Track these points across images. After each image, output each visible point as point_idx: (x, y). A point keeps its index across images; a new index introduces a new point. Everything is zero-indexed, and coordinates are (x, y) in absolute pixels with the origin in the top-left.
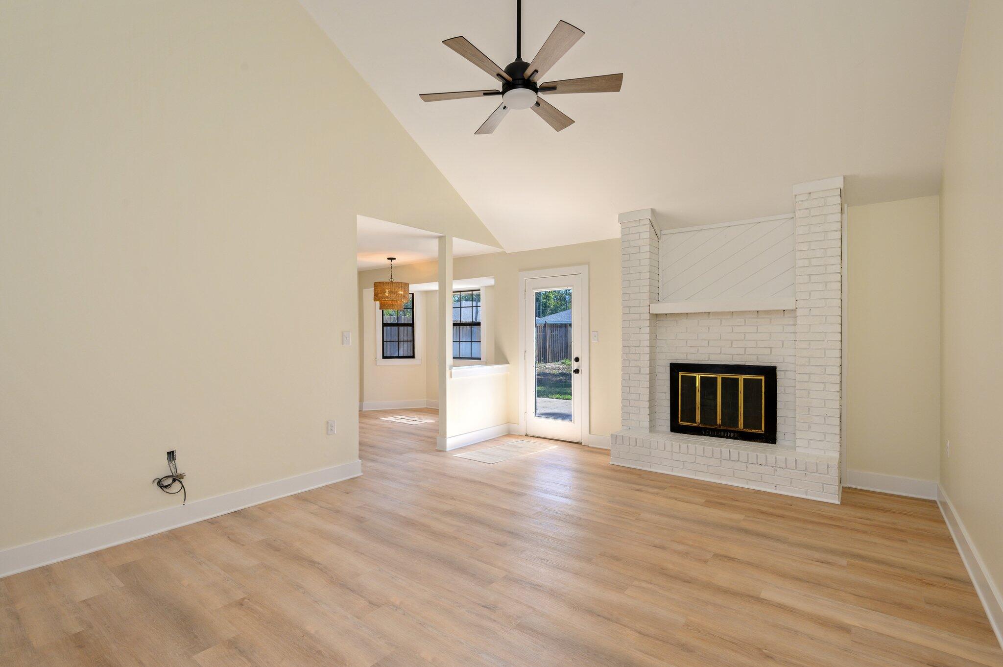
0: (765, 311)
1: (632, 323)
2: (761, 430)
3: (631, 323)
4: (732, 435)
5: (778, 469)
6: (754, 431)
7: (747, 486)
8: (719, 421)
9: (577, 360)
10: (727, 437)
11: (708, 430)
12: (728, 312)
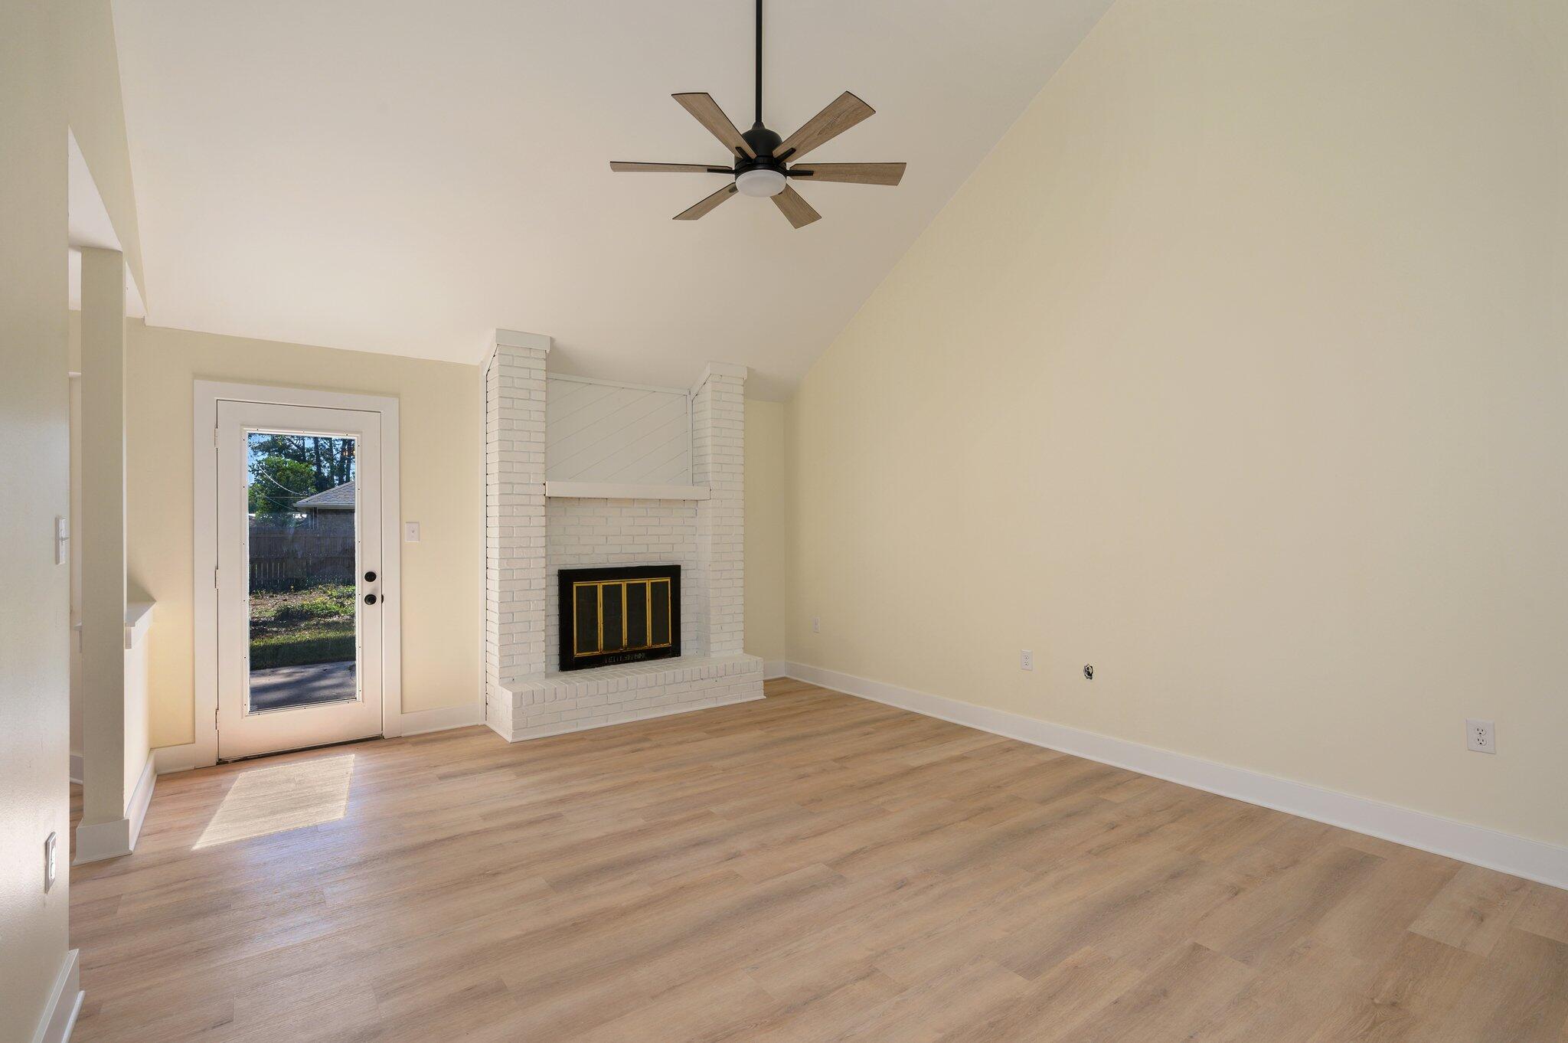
0: (667, 500)
1: (517, 509)
2: (668, 642)
3: (515, 510)
4: (639, 656)
5: (718, 679)
6: (662, 646)
7: (691, 709)
8: (625, 642)
9: (370, 577)
10: (633, 661)
11: (615, 656)
12: (630, 499)
